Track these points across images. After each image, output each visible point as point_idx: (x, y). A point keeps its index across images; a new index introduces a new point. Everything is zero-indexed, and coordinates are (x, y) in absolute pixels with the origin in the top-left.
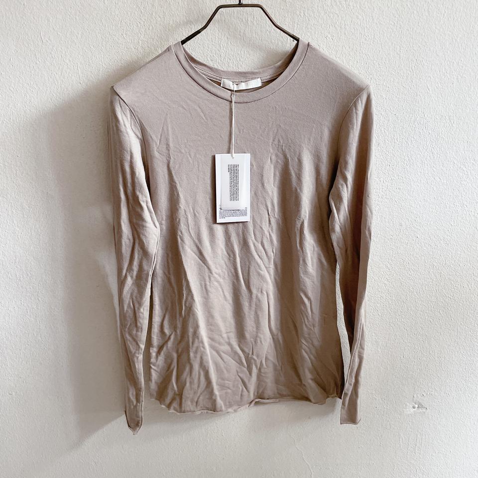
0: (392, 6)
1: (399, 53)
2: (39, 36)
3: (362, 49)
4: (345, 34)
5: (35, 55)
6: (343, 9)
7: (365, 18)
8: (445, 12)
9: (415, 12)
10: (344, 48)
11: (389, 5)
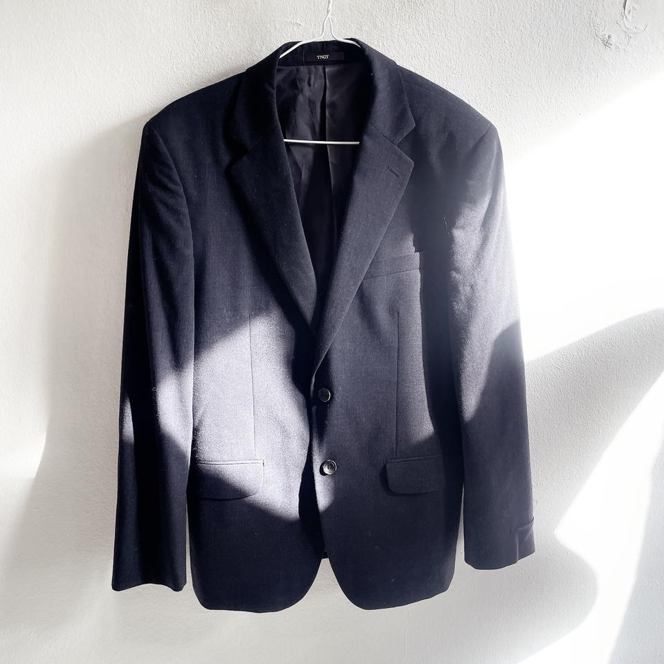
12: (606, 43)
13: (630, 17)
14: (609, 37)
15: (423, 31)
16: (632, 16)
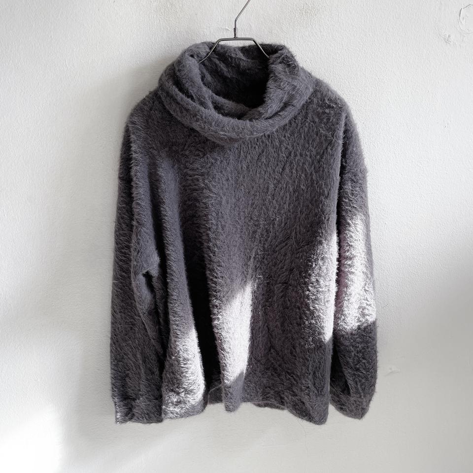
0: (358, 36)
1: (364, 73)
2: (64, 64)
3: (335, 70)
4: (321, 59)
5: (61, 79)
6: (318, 39)
7: (336, 45)
8: (400, 40)
9: (376, 40)
10: (320, 70)
11: (355, 35)
12: (447, 41)
13: (463, 22)
14: (449, 36)
15: (316, 33)
16: (465, 22)
